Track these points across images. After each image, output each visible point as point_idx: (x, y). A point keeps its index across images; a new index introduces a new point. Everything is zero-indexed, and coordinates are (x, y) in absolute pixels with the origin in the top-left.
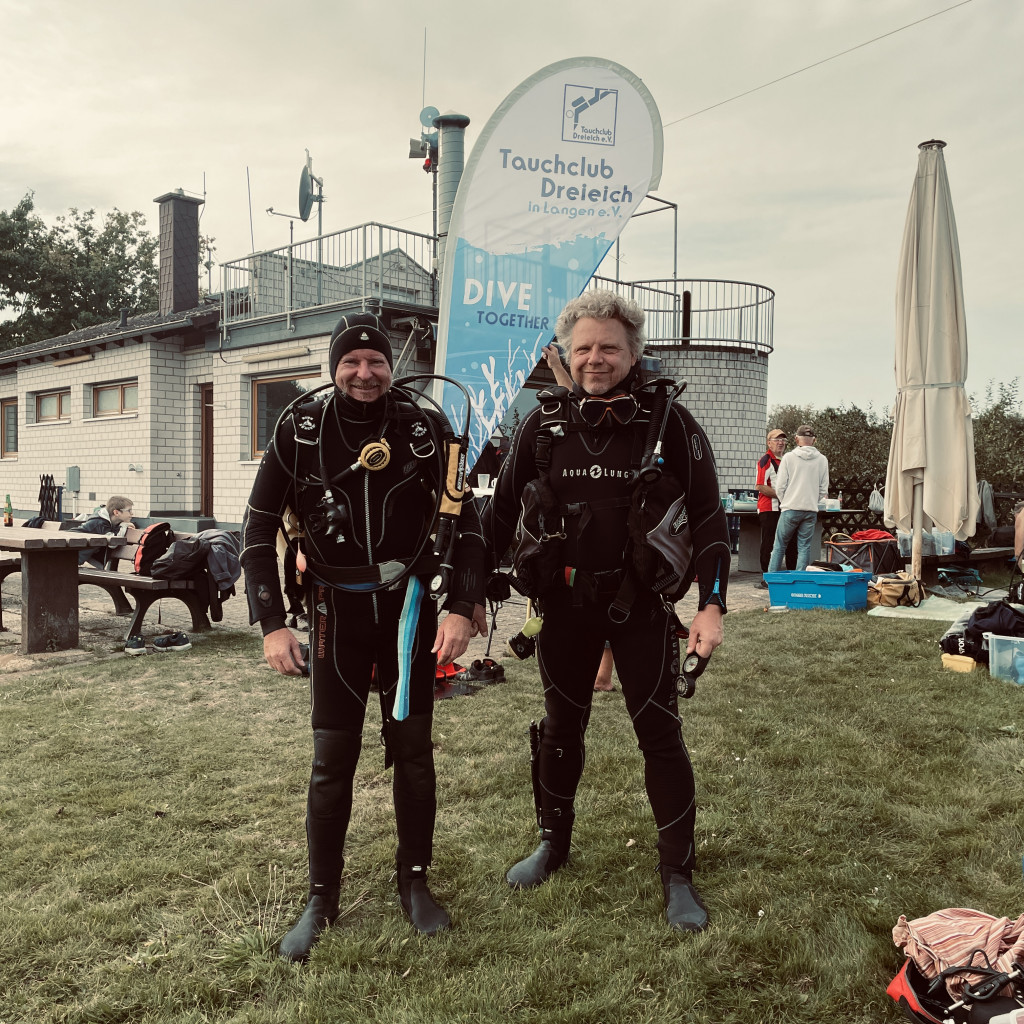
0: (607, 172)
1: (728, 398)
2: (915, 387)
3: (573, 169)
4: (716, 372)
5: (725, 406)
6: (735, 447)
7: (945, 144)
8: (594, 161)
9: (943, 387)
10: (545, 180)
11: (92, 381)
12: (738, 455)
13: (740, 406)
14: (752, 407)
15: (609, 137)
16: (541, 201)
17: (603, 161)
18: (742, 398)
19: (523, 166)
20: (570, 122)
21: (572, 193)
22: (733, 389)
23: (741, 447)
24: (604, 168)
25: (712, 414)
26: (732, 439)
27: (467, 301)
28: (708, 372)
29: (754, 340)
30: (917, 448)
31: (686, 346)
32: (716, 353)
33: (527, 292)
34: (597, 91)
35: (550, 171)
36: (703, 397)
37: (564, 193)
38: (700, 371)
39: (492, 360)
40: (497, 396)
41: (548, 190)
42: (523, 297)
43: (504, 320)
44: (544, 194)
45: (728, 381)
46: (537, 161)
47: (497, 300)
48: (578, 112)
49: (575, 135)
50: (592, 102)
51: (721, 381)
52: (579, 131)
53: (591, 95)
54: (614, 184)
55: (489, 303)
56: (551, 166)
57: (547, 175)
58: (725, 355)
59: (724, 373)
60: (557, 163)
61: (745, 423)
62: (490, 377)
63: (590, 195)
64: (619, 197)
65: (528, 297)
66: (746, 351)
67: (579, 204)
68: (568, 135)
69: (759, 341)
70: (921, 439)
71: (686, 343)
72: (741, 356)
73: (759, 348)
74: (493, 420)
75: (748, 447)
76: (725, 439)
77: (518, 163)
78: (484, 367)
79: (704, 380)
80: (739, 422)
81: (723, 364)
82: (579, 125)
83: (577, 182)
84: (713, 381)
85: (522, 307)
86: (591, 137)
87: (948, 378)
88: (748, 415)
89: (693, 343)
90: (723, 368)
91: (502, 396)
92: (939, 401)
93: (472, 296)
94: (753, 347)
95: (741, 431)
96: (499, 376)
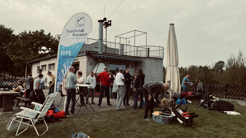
0: (83, 31)
1: (154, 66)
2: (169, 66)
3: (78, 31)
4: (152, 62)
5: (154, 68)
6: (156, 75)
7: (174, 24)
8: (81, 29)
9: (174, 66)
10: (73, 34)
11: (49, 64)
12: (156, 77)
13: (157, 68)
14: (159, 68)
15: (83, 25)
16: (73, 37)
17: (82, 29)
18: (157, 66)
19: (70, 32)
20: (77, 23)
21: (77, 35)
22: (155, 65)
23: (157, 75)
24: (82, 30)
25: (151, 69)
26: (155, 74)
27: (62, 55)
28: (150, 62)
29: (159, 56)
30: (169, 77)
31: (148, 57)
32: (152, 59)
33: (70, 52)
34: (81, 18)
35: (74, 32)
36: (150, 66)
37: (76, 35)
38: (149, 62)
39: (65, 64)
40: (66, 70)
41: (74, 35)
42: (70, 53)
43: (67, 57)
44: (73, 36)
45: (154, 63)
46: (72, 31)
47: (66, 54)
48: (78, 22)
49: (78, 26)
50: (80, 20)
51: (153, 63)
52: (78, 25)
53: (80, 18)
54: (84, 33)
55: (64, 55)
56: (74, 31)
57: (74, 33)
58: (153, 59)
59: (153, 62)
60: (75, 30)
61: (158, 71)
62: (65, 67)
63: (81, 35)
64: (85, 35)
65: (71, 53)
66: (157, 58)
67: (79, 37)
68: (77, 26)
69: (160, 56)
70: (170, 76)
71: (149, 57)
72: (157, 59)
73: (160, 57)
74: (65, 74)
75: (158, 75)
76: (154, 74)
77: (69, 31)
78: (64, 65)
79: (150, 63)
80: (156, 71)
81: (153, 60)
82: (78, 24)
83: (78, 33)
84: (151, 63)
85: (70, 55)
86: (80, 25)
87: (175, 65)
88: (158, 69)
89: (150, 57)
90: (153, 61)
91: (67, 70)
92: (173, 69)
93: (62, 54)
94: (159, 57)
95: (157, 72)
96: (66, 67)
